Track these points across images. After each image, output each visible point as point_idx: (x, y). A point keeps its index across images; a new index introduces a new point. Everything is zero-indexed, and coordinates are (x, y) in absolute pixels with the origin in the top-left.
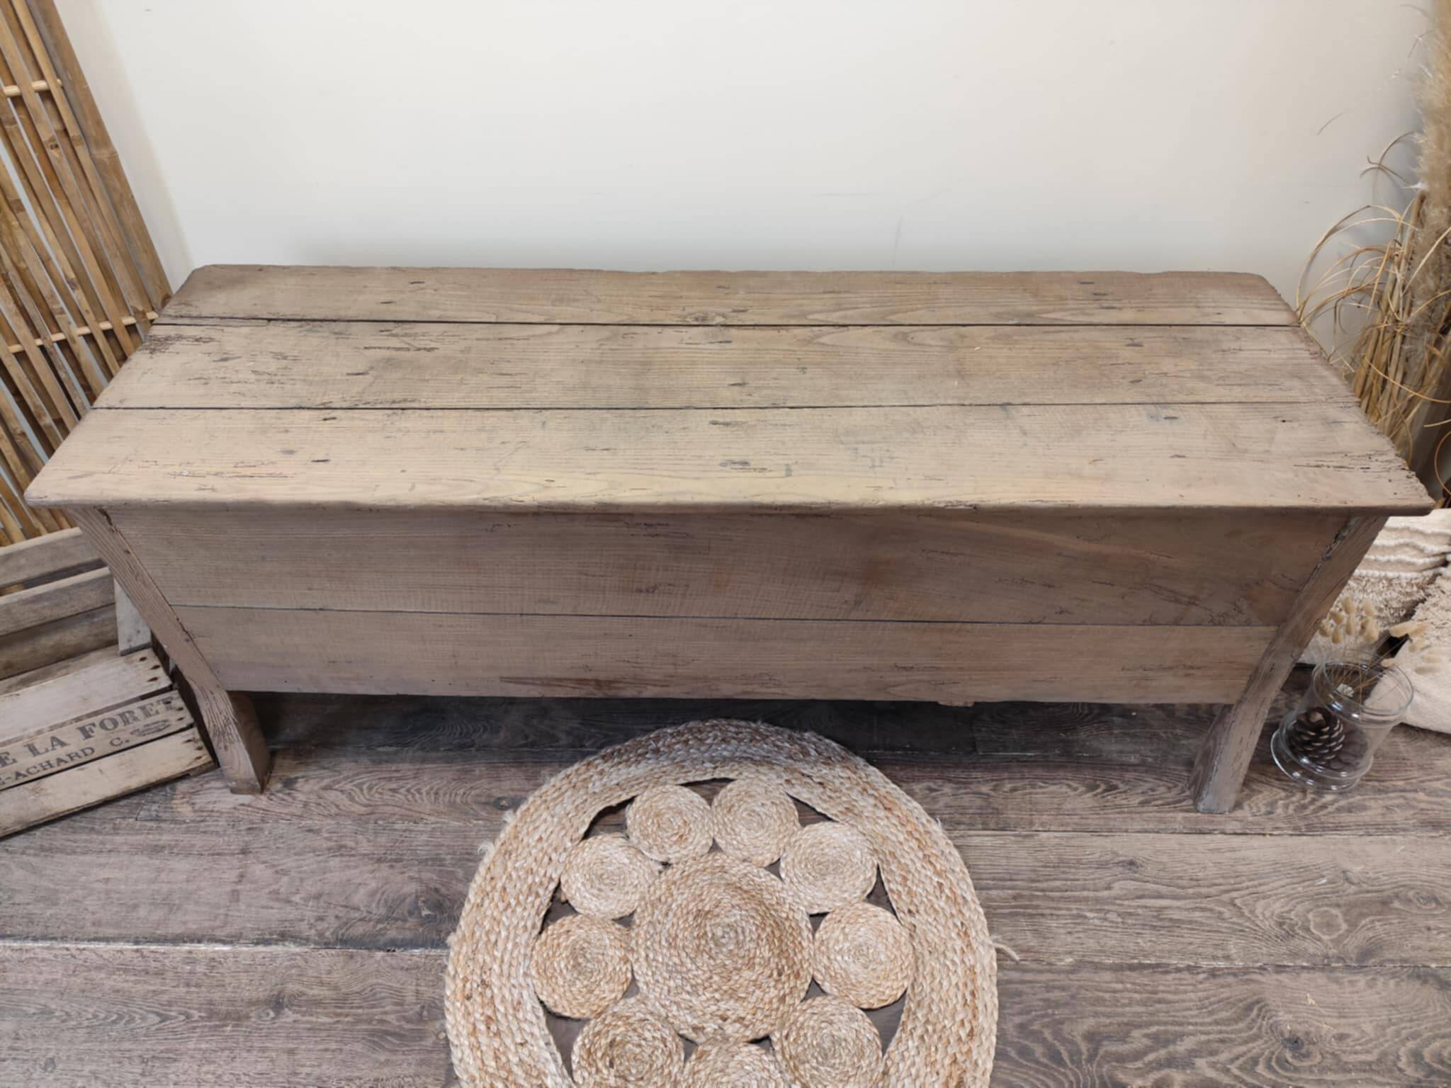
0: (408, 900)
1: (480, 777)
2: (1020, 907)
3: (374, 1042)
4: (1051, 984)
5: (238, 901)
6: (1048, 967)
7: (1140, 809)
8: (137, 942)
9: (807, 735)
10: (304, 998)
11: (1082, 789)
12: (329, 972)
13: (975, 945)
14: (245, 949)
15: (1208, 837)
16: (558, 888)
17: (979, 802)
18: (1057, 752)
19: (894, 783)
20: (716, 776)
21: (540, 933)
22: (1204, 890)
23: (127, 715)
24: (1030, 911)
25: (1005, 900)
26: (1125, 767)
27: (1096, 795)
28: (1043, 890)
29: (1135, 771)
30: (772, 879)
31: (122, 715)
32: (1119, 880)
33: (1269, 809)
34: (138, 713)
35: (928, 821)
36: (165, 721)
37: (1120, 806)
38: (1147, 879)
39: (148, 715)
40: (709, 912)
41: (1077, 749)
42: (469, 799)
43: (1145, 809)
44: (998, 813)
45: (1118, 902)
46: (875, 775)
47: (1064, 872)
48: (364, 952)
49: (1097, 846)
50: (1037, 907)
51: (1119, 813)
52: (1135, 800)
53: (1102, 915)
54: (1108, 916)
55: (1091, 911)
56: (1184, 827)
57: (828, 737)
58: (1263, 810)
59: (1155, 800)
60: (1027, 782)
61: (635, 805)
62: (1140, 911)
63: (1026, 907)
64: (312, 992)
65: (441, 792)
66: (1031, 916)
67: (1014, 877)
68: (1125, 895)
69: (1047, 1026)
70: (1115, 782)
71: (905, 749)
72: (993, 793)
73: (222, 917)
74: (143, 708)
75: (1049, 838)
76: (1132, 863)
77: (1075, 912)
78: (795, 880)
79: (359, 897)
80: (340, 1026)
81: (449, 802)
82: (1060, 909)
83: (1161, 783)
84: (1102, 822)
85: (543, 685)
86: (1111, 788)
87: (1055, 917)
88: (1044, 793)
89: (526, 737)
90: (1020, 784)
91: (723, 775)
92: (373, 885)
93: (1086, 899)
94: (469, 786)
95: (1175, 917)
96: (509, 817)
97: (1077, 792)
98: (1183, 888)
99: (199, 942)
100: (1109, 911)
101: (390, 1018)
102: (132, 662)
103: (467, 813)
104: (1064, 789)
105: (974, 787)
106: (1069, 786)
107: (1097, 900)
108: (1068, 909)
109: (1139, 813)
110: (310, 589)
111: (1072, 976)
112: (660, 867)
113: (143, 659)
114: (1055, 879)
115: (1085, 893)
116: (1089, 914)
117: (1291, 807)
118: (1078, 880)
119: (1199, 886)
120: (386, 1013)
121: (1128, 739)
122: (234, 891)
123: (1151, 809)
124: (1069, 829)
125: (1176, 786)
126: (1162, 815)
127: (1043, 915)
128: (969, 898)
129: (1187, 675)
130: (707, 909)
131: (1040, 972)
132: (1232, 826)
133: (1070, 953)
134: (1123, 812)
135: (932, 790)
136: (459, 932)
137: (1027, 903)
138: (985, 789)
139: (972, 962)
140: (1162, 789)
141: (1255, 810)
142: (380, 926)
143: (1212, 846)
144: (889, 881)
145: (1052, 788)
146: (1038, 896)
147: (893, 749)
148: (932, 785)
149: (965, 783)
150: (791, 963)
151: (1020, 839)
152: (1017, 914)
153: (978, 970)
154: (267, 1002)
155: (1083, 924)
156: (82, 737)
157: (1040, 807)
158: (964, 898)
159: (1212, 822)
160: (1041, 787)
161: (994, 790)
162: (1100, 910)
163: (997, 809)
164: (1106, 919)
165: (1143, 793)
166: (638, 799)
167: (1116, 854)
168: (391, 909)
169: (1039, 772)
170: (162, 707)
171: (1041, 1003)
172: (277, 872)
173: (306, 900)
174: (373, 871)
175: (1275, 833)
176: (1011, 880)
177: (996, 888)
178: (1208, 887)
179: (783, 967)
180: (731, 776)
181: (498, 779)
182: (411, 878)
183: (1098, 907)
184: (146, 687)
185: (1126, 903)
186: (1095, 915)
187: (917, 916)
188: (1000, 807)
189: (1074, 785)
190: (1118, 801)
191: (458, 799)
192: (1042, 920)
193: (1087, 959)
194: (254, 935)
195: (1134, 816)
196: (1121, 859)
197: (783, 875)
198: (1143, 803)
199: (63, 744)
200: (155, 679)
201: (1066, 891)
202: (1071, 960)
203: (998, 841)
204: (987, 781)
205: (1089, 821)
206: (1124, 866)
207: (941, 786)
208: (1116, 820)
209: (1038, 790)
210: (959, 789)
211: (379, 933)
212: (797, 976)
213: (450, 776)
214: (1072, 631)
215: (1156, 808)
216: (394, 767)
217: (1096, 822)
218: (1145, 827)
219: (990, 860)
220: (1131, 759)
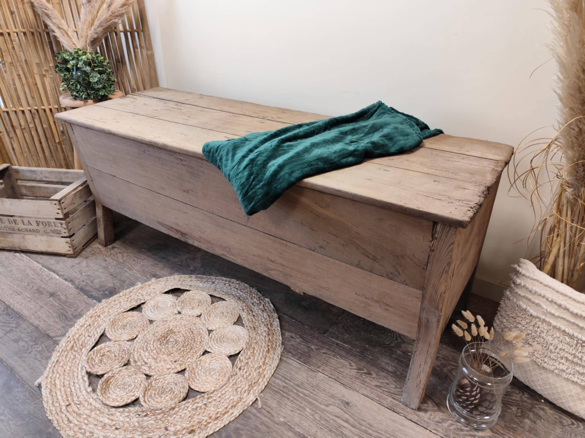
0: (106, 287)
2: (283, 391)
3: (60, 316)
4: (265, 422)
5: (72, 268)
6: (270, 417)
7: (374, 388)
8: (43, 266)
9: (266, 299)
10: (59, 297)
11: (355, 367)
12: (70, 294)
13: (252, 392)
14: (61, 280)
15: (395, 414)
16: (144, 303)
17: (306, 350)
18: (358, 350)
19: (280, 328)
20: (222, 297)
21: (125, 312)
22: (370, 431)
24: (285, 395)
25: (278, 385)
26: (383, 369)
27: (358, 372)
28: (298, 391)
29: (387, 373)
30: (206, 334)
32: (335, 406)
33: (440, 421)
35: (279, 346)
37: (365, 382)
38: (347, 412)
40: (174, 332)
41: (368, 353)
42: (149, 271)
43: (376, 388)
44: (309, 357)
45: (325, 413)
46: (277, 322)
47: (314, 390)
48: (83, 294)
49: (338, 390)
50: (289, 395)
51: (362, 383)
52: (374, 383)
53: (312, 413)
54: (315, 415)
55: (310, 409)
56: (387, 404)
57: (272, 303)
58: (437, 419)
59: (384, 388)
60: (333, 353)
61: (188, 293)
62: (331, 421)
63: (285, 392)
64: (62, 297)
65: (145, 266)
66: (284, 396)
67: (291, 380)
68: (331, 412)
69: (247, 435)
70: (372, 372)
71: (297, 320)
72: (315, 350)
73: (65, 270)
75: (321, 376)
76: (347, 403)
77: (302, 405)
78: (213, 338)
79: (96, 281)
80: (57, 308)
81: (144, 269)
82: (298, 401)
83: (395, 383)
84: (350, 382)
85: (168, 229)
86: (369, 374)
87: (292, 402)
88: (336, 360)
89: (182, 263)
90: (329, 352)
91: (224, 298)
92: (103, 279)
93: (312, 404)
94: (153, 268)
95: (345, 433)
96: (154, 280)
97: (351, 367)
98: (361, 425)
99: (54, 273)
100: (317, 413)
101: (70, 312)
103: (144, 274)
104: (347, 364)
105: (309, 345)
106: (350, 364)
107: (317, 407)
108: (301, 403)
109: (371, 388)
110: (111, 166)
111: (276, 425)
112: (177, 312)
114: (307, 390)
115: (314, 402)
116: (308, 410)
117: (454, 427)
118: (317, 396)
119: (370, 429)
120: (70, 311)
121: (396, 361)
122: (74, 265)
123: (379, 390)
124: (333, 377)
125: (400, 388)
126: (382, 395)
127: (289, 399)
128: (266, 377)
129: (387, 310)
130: (175, 331)
131: (265, 416)
132: (415, 418)
133: (285, 417)
134: (365, 385)
135: (292, 337)
136: (108, 300)
137: (287, 391)
138: (313, 347)
139: (244, 397)
140: (393, 386)
141: (431, 417)
142: (93, 290)
143: (392, 418)
144: (242, 355)
145: (342, 361)
146: (294, 392)
147: (292, 318)
148: (294, 336)
150: (183, 360)
151: (309, 370)
152: (279, 393)
153: (243, 400)
154: (51, 293)
155: (301, 411)
157: (329, 364)
158: (265, 376)
159: (403, 409)
160: (337, 358)
161: (316, 349)
162: (312, 410)
163: (311, 356)
164: (313, 415)
165: (381, 382)
166: (191, 291)
167: (344, 396)
168: (100, 288)
169: (343, 353)
171: (253, 426)
172: (87, 266)
173: (85, 275)
174: (107, 276)
175: (433, 431)
176: (289, 381)
177: (281, 380)
178: (374, 431)
179: (179, 361)
180: (226, 299)
182: (113, 282)
183: (315, 409)
185: (328, 415)
186: (310, 411)
187: (241, 371)
188: (312, 356)
189: (353, 364)
190: (367, 380)
191: (147, 270)
192: (286, 400)
193: (289, 423)
194: (65, 277)
195: (368, 388)
196: (344, 399)
197: (210, 335)
198: (377, 386)
201: (307, 396)
202: (282, 420)
203: (299, 366)
204: (316, 345)
205: (345, 379)
206: (342, 402)
207: (297, 338)
208: (357, 384)
209: (335, 359)
210: (302, 342)
211: (91, 292)
212: (180, 365)
213: (151, 263)
214: (329, 261)
215: (381, 391)
216: (141, 255)
217: (347, 381)
218: (369, 395)
219: (288, 370)
220: (390, 369)
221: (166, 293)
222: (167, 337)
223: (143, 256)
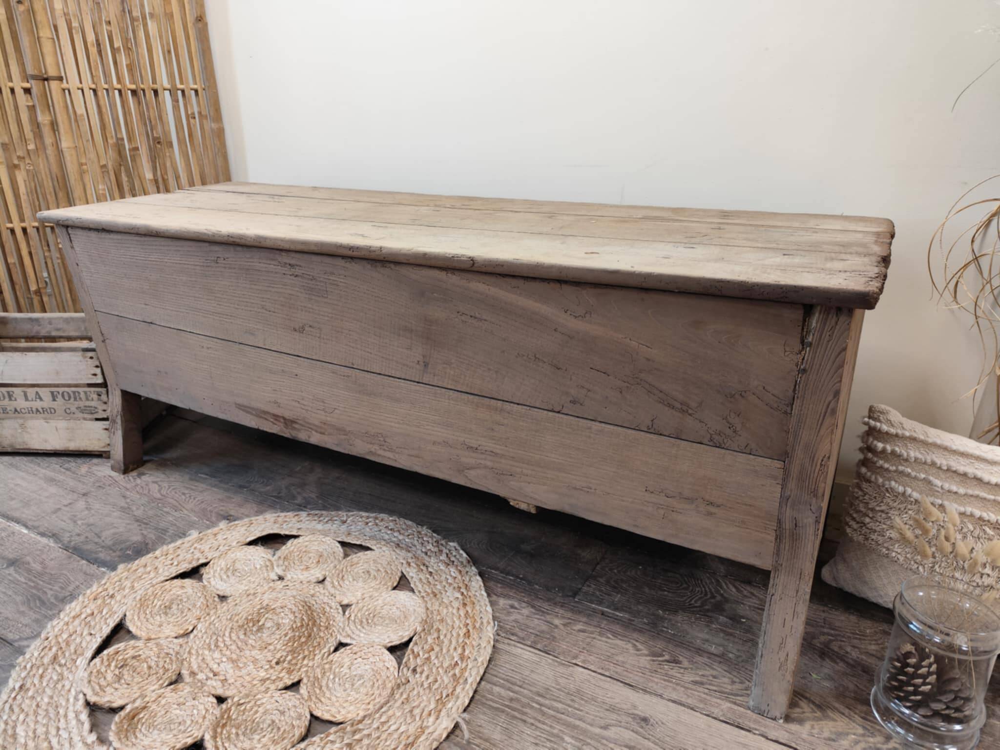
0: (128, 543)
1: (234, 502)
2: (510, 707)
3: (29, 600)
5: (55, 513)
7: (690, 686)
9: (451, 544)
10: (27, 566)
11: (646, 652)
12: (52, 560)
13: (443, 713)
14: (33, 535)
15: (743, 732)
16: (205, 564)
17: (544, 627)
18: (645, 620)
19: (486, 591)
20: (363, 544)
21: (166, 581)
23: (77, 394)
24: (516, 714)
25: (500, 696)
26: (700, 651)
27: (654, 661)
28: (541, 705)
29: (709, 658)
30: (339, 613)
31: (74, 392)
32: (620, 726)
33: (833, 737)
34: (82, 395)
35: (489, 623)
36: (96, 408)
37: (672, 677)
38: (647, 736)
39: (87, 399)
40: (274, 609)
41: (666, 625)
42: (215, 510)
43: (694, 687)
44: (553, 641)
45: (604, 742)
46: (477, 583)
47: (573, 700)
48: (79, 558)
49: (622, 696)
50: (525, 714)
51: (665, 680)
52: (689, 677)
53: (578, 744)
54: (584, 747)
55: (572, 737)
56: (724, 715)
57: (464, 550)
58: (826, 734)
59: (710, 684)
60: (598, 630)
61: (296, 541)
63: (515, 710)
64: (34, 565)
65: (205, 502)
66: (514, 717)
67: (525, 686)
68: (616, 740)
70: (681, 658)
72: (562, 627)
73: (40, 517)
74: (85, 393)
75: (582, 673)
76: (645, 720)
77: (555, 731)
78: (352, 618)
79: (107, 534)
80: (24, 586)
81: (204, 508)
82: (544, 723)
83: (728, 675)
84: (641, 680)
85: (258, 416)
86: (676, 662)
87: (534, 727)
88: (606, 642)
89: (279, 493)
90: (591, 629)
91: (368, 545)
92: (121, 530)
93: (575, 727)
94: (222, 504)
96: (222, 523)
97: (638, 652)
99: (18, 523)
100: (589, 744)
101: (50, 593)
102: (86, 357)
103: (206, 516)
104: (629, 646)
105: (548, 618)
106: (635, 646)
107: (585, 732)
108: (551, 726)
109: (684, 687)
110: (146, 304)
112: (276, 578)
113: (91, 358)
114: (560, 702)
115: (578, 723)
116: (567, 739)
117: (862, 745)
118: (581, 711)
120: (51, 589)
121: (722, 635)
122: (59, 509)
123: (701, 689)
124: (607, 674)
125: (742, 683)
126: (708, 698)
127: (525, 721)
128: (470, 680)
129: (710, 514)
130: (274, 607)
132: (775, 734)
134: (671, 682)
135: (512, 607)
136: (130, 566)
137: (519, 707)
138: (557, 622)
139: (430, 724)
140: (726, 680)
141: (815, 731)
142: (100, 549)
143: (742, 740)
144: (416, 644)
145: (617, 642)
146: (533, 707)
147: (508, 574)
148: (516, 604)
149: (543, 612)
150: (294, 662)
151: (556, 664)
152: (503, 711)
154: (9, 560)
155: (555, 743)
156: (51, 399)
157: (593, 649)
158: (466, 679)
159: (755, 721)
160: (609, 638)
161: (564, 625)
162: (577, 739)
163: (555, 637)
165: (703, 675)
166: (301, 538)
167: (635, 707)
168: (114, 544)
169: (617, 629)
170: (95, 396)
172: (87, 508)
173: (83, 524)
174: (129, 524)
176: (520, 687)
177: (502, 686)
179: (284, 661)
180: (374, 548)
181: (241, 506)
182: (142, 534)
183: (581, 737)
184: (90, 378)
186: (573, 742)
187: (418, 676)
188: (558, 637)
190: (673, 673)
191: (210, 508)
192: (520, 724)
194: (41, 530)
195: (678, 688)
196: (636, 712)
197: (347, 613)
198: (695, 683)
199: (41, 399)
200: (95, 375)
201: (563, 713)
203: (535, 658)
204: (564, 618)
205: (631, 675)
206: (634, 718)
207: (524, 608)
208: (657, 683)
209: (604, 639)
210: (535, 614)
211: (96, 553)
212: (290, 672)
213: (219, 497)
214: (590, 428)
215: (706, 691)
216: (196, 484)
217: (637, 678)
218: (683, 700)
219: (516, 667)
220: (713, 649)
221: (251, 543)
222: (259, 621)
223: (202, 486)
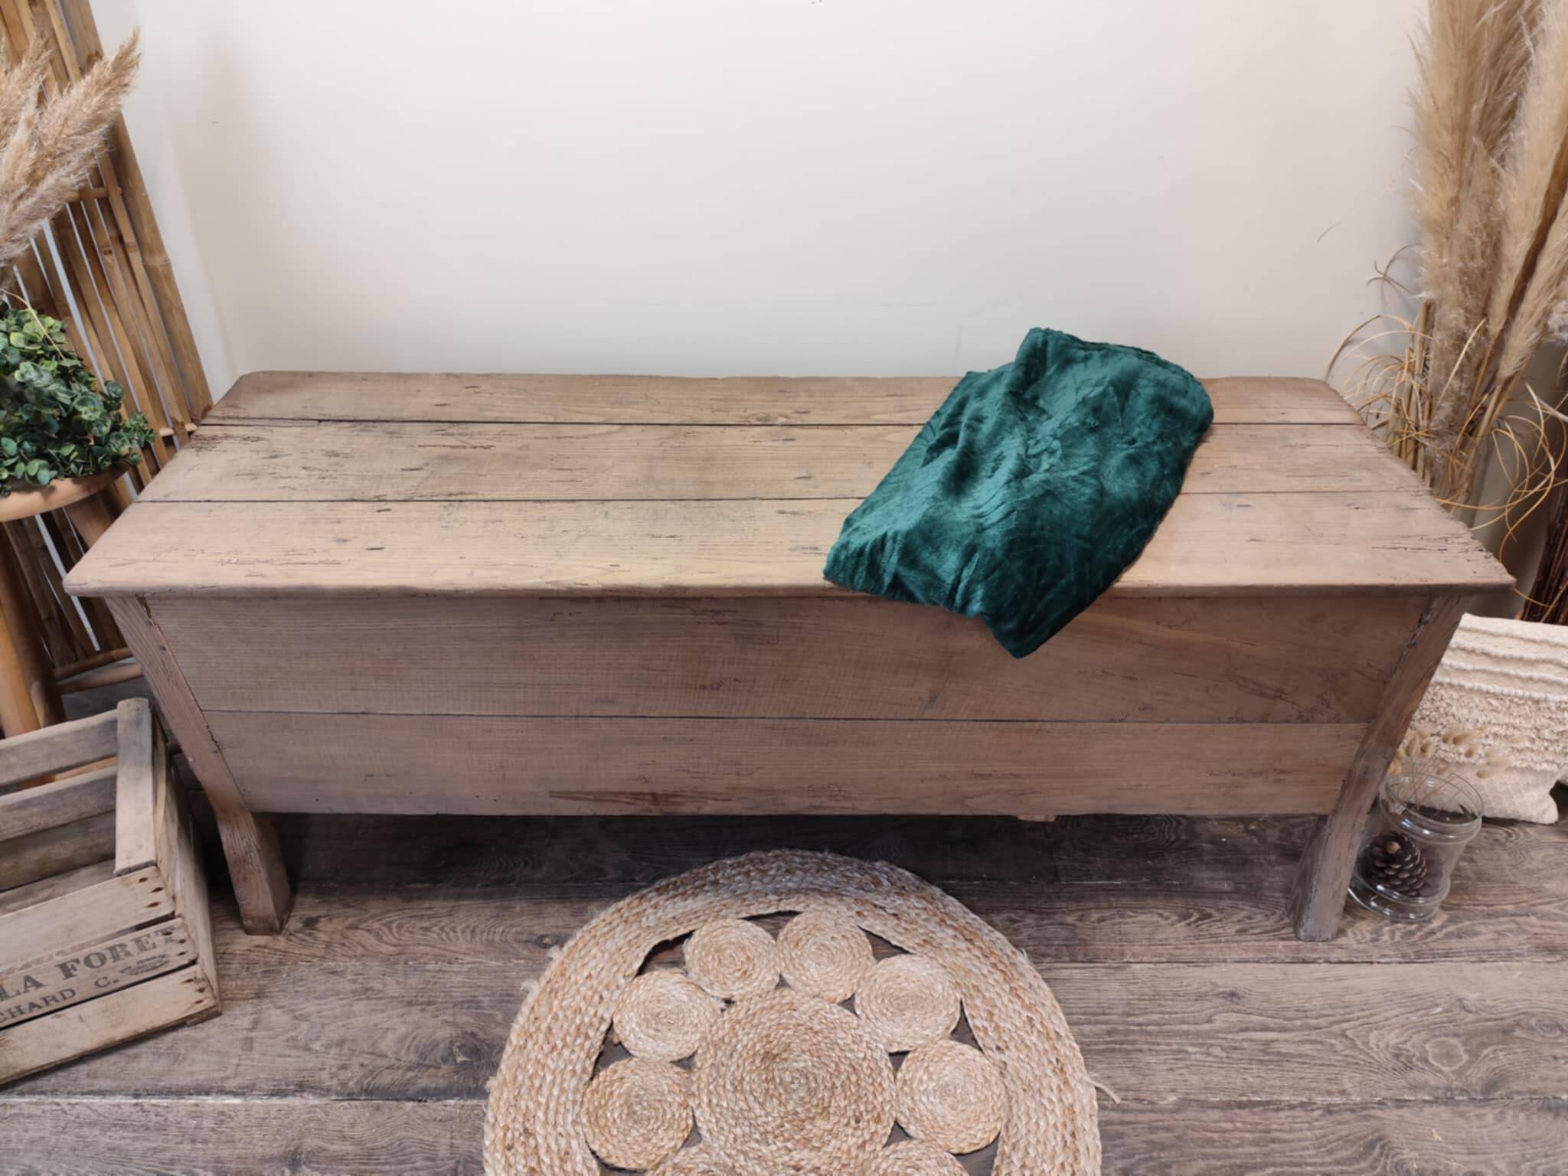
0: (442, 1046)
1: (521, 914)
2: (1115, 1042)
4: (1154, 1124)
5: (251, 1049)
6: (1150, 1107)
7: (1238, 938)
8: (137, 1096)
9: (878, 864)
10: (324, 1154)
11: (1174, 918)
12: (353, 1126)
13: (1072, 1081)
14: (259, 1102)
15: (1312, 966)
16: (610, 1028)
17: (1064, 933)
18: (1145, 879)
19: (975, 913)
20: (781, 909)
21: (592, 1079)
22: (1313, 1022)
24: (1127, 1047)
25: (1097, 1035)
26: (1218, 895)
27: (1189, 924)
28: (1140, 1025)
29: (1230, 898)
30: (847, 1016)
32: (1220, 1012)
33: (1375, 936)
35: (1013, 952)
37: (1217, 936)
38: (1250, 1011)
40: (776, 1056)
41: (1166, 877)
42: (509, 937)
43: (1242, 938)
44: (1086, 945)
45: (1221, 1035)
46: (953, 904)
47: (1160, 1005)
48: (392, 1103)
49: (1196, 977)
50: (1133, 1042)
51: (1215, 942)
52: (1232, 929)
53: (1204, 1050)
54: (1211, 1050)
55: (1193, 1045)
56: (1286, 956)
57: (899, 867)
58: (1368, 936)
59: (1252, 928)
60: (1115, 911)
61: (693, 940)
62: (1245, 1045)
63: (1122, 1043)
64: (333, 1148)
65: (478, 930)
66: (1128, 1052)
67: (1107, 1011)
68: (1229, 1028)
69: (1154, 1171)
70: (1209, 910)
71: (982, 879)
72: (1079, 924)
73: (233, 1067)
75: (1142, 970)
76: (1233, 994)
77: (1175, 1047)
78: (871, 1016)
79: (387, 1044)
81: (487, 940)
82: (1159, 1044)
83: (1258, 910)
84: (1198, 952)
85: (596, 800)
86: (1205, 916)
87: (1154, 1053)
88: (1134, 923)
89: (572, 871)
90: (1107, 914)
91: (788, 908)
92: (402, 1030)
93: (1186, 1033)
94: (509, 923)
95: (1284, 1050)
96: (555, 953)
97: (1169, 921)
98: (1289, 1019)
99: (207, 1094)
100: (1212, 1045)
103: (507, 952)
104: (1156, 918)
105: (1057, 918)
106: (1160, 915)
107: (1198, 1034)
108: (1168, 1044)
109: (1236, 942)
110: (353, 689)
111: (1176, 1116)
112: (723, 1005)
114: (1152, 1013)
115: (1185, 1027)
116: (1191, 1049)
117: (1398, 934)
118: (1176, 1013)
119: (1306, 1017)
121: (1220, 866)
122: (246, 1039)
123: (1249, 938)
124: (1163, 959)
125: (1274, 913)
126: (1261, 943)
127: (1141, 1051)
128: (1062, 1033)
129: (1280, 781)
130: (775, 1052)
131: (1142, 1112)
132: (1335, 955)
133: (1173, 1091)
134: (1220, 942)
135: (1013, 921)
136: (499, 1077)
137: (1122, 1038)
138: (1070, 919)
139: (1071, 1101)
140: (1259, 917)
141: (1359, 937)
142: (410, 1074)
143: (1317, 975)
144: (973, 1017)
145: (1142, 917)
146: (1134, 1031)
147: (969, 878)
148: (1013, 916)
149: (1048, 913)
150: (870, 1107)
151: (1111, 971)
152: (1113, 1050)
153: (1077, 1109)
154: (282, 1159)
155: (1185, 1059)
157: (1130, 938)
158: (1057, 1033)
159: (1314, 950)
160: (1130, 917)
161: (1080, 920)
162: (1201, 1045)
163: (1084, 940)
164: (1209, 1054)
165: (1239, 921)
166: (696, 934)
167: (1215, 985)
168: (422, 1056)
169: (1128, 901)
171: (1145, 1146)
172: (295, 1017)
173: (328, 1047)
174: (402, 1015)
175: (1382, 960)
176: (1104, 1014)
177: (1089, 1023)
178: (1317, 1018)
179: (861, 1114)
180: (798, 908)
181: (540, 915)
182: (445, 1022)
183: (1200, 1041)
185: (1230, 1036)
186: (1198, 1049)
187: (1007, 1052)
188: (1088, 938)
189: (1166, 914)
190: (1214, 930)
191: (497, 938)
192: (1140, 1055)
193: (1192, 1097)
194: (268, 1087)
195: (1232, 945)
196: (1221, 990)
197: (858, 1012)
198: (1240, 932)
201: (1164, 1025)
202: (1174, 1098)
203: (1088, 974)
204: (1072, 911)
205: (1183, 951)
206: (1225, 998)
207: (1023, 917)
208: (1212, 950)
209: (1128, 920)
210: (1042, 919)
211: (409, 1082)
212: (878, 1120)
213: (488, 912)
214: (1156, 730)
215: (1254, 937)
216: (426, 904)
217: (1191, 952)
218: (1244, 956)
219: (1080, 994)
220: (1226, 886)
221: (641, 971)
222: (773, 1077)
223: (439, 905)
